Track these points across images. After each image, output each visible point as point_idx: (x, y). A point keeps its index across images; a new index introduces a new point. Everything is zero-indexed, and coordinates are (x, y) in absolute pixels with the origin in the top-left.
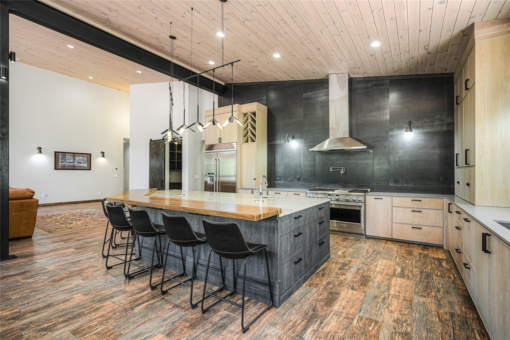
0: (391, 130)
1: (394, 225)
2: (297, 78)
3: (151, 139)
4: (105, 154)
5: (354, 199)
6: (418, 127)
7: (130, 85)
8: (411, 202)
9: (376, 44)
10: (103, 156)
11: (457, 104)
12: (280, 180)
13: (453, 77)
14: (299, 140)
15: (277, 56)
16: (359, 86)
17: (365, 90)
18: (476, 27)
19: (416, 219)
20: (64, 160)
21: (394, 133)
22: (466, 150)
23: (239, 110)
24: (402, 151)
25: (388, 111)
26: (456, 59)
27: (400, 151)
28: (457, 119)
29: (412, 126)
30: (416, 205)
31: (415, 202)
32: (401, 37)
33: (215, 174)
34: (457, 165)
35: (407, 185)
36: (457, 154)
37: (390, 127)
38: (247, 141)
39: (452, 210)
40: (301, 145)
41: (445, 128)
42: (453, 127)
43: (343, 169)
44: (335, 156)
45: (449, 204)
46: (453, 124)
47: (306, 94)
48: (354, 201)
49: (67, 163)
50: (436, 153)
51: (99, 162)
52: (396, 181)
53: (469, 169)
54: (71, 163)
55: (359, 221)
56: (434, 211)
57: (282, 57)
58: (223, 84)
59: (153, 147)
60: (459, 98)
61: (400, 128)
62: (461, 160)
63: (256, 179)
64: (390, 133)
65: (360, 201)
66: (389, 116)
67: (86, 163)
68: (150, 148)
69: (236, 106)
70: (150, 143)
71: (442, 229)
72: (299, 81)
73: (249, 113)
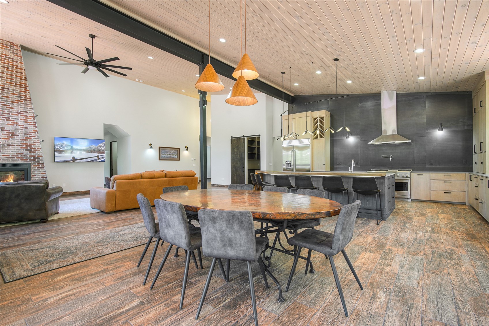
0: (427, 129)
1: (431, 191)
2: (354, 93)
3: (232, 137)
4: (188, 148)
5: (403, 175)
6: (446, 127)
7: (211, 95)
8: (444, 176)
9: (421, 78)
10: (187, 150)
11: (474, 113)
12: (341, 165)
13: (472, 94)
14: (355, 137)
15: (349, 82)
16: (403, 99)
17: (408, 102)
18: (486, 74)
19: (447, 187)
20: (164, 153)
21: (429, 131)
22: (481, 143)
23: (312, 115)
24: (435, 143)
25: (425, 116)
26: (474, 85)
27: (434, 143)
28: (475, 122)
29: (442, 126)
30: (447, 178)
31: (446, 177)
32: (439, 75)
33: (291, 161)
34: (475, 152)
35: (439, 166)
36: (475, 145)
37: (426, 127)
38: (317, 137)
39: (472, 179)
40: (358, 140)
41: (466, 128)
42: (472, 127)
43: (391, 156)
44: (384, 148)
45: (470, 175)
46: (472, 125)
47: (361, 104)
48: (403, 177)
49: (166, 155)
50: (459, 144)
51: (185, 154)
52: (431, 164)
53: (483, 154)
54: (169, 155)
55: (407, 190)
56: (460, 181)
57: (353, 82)
58: (293, 95)
59: (234, 142)
60: (476, 109)
61: (434, 128)
62: (478, 149)
63: (325, 164)
64: (427, 131)
65: (407, 177)
66: (425, 120)
67: (177, 155)
68: (231, 143)
69: (309, 113)
70: (231, 140)
71: (465, 193)
72: (355, 94)
73: (319, 118)
